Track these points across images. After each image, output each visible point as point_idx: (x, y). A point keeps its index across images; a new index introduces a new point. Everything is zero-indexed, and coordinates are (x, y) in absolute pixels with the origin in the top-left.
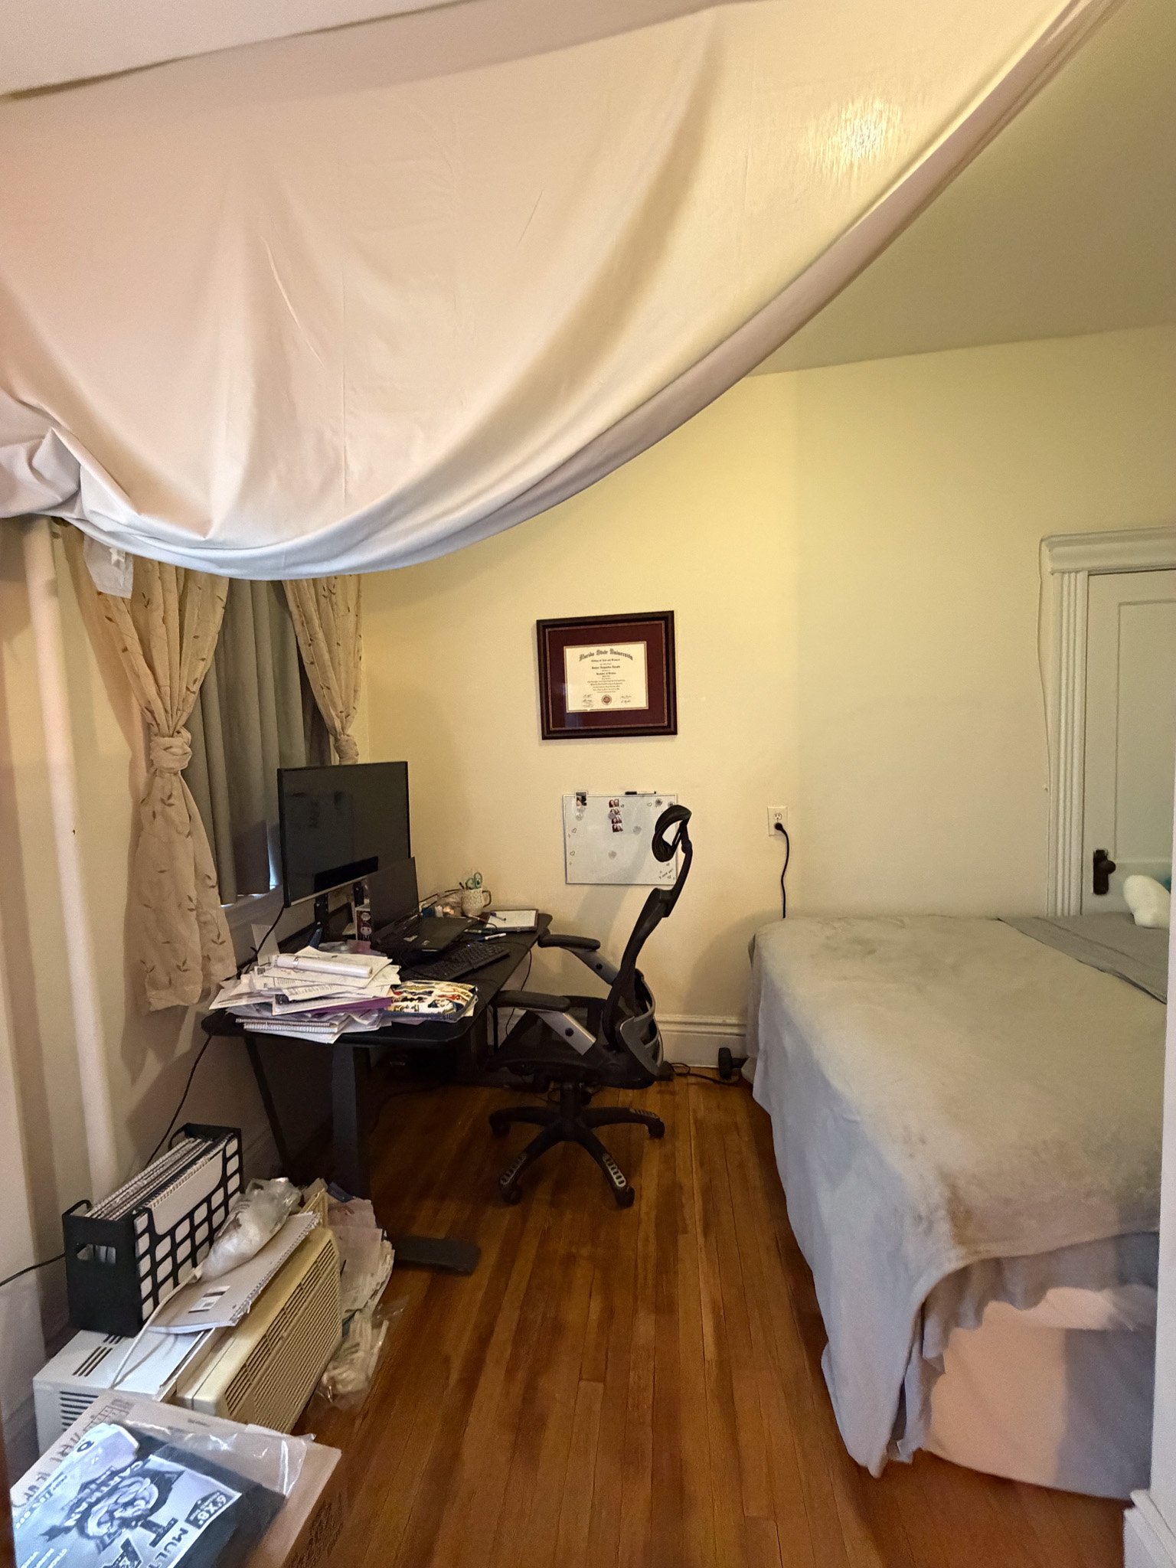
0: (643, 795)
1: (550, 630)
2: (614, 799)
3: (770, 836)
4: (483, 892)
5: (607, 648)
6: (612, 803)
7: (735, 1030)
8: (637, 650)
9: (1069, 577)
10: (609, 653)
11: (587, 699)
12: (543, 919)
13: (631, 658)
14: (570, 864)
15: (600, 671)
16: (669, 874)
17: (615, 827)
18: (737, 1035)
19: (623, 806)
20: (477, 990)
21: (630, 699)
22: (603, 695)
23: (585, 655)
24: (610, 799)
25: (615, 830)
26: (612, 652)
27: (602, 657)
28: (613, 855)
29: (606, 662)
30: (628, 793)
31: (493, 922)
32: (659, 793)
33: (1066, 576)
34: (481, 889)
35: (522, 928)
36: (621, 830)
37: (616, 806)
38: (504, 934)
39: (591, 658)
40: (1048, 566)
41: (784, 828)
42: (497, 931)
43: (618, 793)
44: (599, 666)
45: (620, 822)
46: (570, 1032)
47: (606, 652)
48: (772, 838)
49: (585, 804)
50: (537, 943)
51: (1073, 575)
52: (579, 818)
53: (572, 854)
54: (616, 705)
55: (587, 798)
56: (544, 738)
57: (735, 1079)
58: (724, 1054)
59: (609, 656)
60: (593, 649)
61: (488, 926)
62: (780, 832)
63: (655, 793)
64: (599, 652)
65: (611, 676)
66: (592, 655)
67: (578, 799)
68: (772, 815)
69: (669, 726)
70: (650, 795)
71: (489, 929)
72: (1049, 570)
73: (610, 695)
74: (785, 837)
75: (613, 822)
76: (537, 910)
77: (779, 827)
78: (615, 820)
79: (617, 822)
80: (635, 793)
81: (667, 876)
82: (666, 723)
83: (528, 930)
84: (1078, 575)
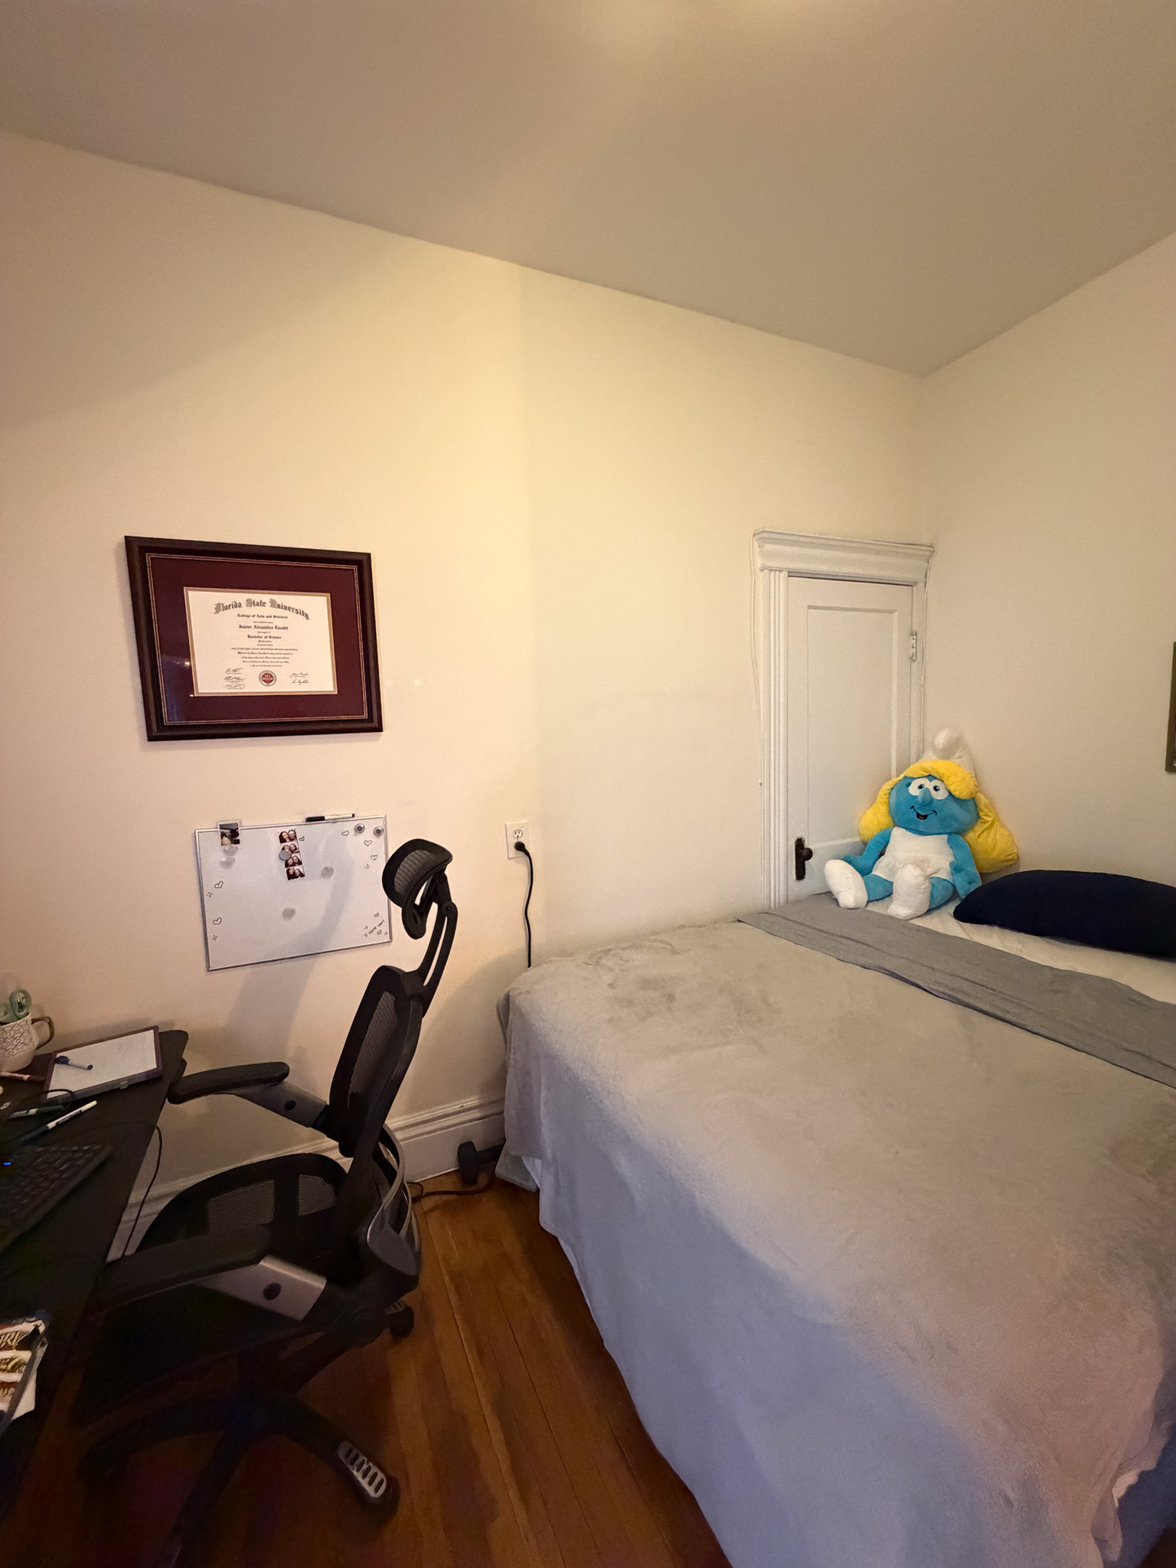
0: (335, 821)
1: (153, 555)
2: (287, 830)
3: (509, 859)
4: (34, 1021)
5: (265, 597)
6: (285, 836)
7: (476, 1114)
8: (318, 605)
9: (775, 574)
10: (268, 604)
11: (233, 676)
12: (170, 1043)
13: (307, 617)
14: (215, 938)
15: (254, 632)
16: (378, 929)
17: (291, 872)
18: (478, 1119)
19: (303, 839)
20: (42, 1329)
21: (307, 678)
22: (260, 670)
23: (226, 604)
24: (280, 830)
25: (291, 876)
26: (273, 603)
27: (254, 610)
28: (289, 913)
29: (264, 619)
30: (310, 820)
31: (64, 1081)
32: (358, 815)
33: (773, 573)
34: (29, 1017)
35: (129, 1078)
36: (302, 875)
37: (291, 840)
38: (94, 1103)
39: (238, 610)
40: (759, 563)
41: (528, 848)
42: (75, 1100)
43: (291, 819)
44: (253, 625)
45: (300, 863)
46: (273, 1291)
47: (264, 604)
48: (512, 861)
49: (238, 842)
50: (167, 1100)
51: (778, 572)
52: (227, 864)
53: (218, 921)
54: (284, 685)
55: (239, 831)
56: (152, 738)
57: (483, 1180)
58: (466, 1150)
59: (268, 610)
60: (241, 597)
61: (50, 1095)
62: (522, 854)
63: (353, 816)
64: (250, 603)
65: (275, 643)
66: (237, 605)
67: (223, 835)
68: (510, 833)
69: (370, 719)
70: (345, 820)
71: (54, 1101)
72: (759, 566)
73: (273, 670)
74: (528, 859)
75: (287, 865)
76: (155, 1028)
77: (520, 847)
78: (290, 862)
79: (294, 864)
80: (322, 819)
81: (376, 931)
82: (365, 716)
83: (144, 1079)
84: (781, 574)
